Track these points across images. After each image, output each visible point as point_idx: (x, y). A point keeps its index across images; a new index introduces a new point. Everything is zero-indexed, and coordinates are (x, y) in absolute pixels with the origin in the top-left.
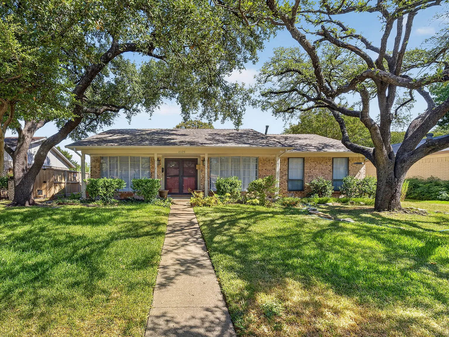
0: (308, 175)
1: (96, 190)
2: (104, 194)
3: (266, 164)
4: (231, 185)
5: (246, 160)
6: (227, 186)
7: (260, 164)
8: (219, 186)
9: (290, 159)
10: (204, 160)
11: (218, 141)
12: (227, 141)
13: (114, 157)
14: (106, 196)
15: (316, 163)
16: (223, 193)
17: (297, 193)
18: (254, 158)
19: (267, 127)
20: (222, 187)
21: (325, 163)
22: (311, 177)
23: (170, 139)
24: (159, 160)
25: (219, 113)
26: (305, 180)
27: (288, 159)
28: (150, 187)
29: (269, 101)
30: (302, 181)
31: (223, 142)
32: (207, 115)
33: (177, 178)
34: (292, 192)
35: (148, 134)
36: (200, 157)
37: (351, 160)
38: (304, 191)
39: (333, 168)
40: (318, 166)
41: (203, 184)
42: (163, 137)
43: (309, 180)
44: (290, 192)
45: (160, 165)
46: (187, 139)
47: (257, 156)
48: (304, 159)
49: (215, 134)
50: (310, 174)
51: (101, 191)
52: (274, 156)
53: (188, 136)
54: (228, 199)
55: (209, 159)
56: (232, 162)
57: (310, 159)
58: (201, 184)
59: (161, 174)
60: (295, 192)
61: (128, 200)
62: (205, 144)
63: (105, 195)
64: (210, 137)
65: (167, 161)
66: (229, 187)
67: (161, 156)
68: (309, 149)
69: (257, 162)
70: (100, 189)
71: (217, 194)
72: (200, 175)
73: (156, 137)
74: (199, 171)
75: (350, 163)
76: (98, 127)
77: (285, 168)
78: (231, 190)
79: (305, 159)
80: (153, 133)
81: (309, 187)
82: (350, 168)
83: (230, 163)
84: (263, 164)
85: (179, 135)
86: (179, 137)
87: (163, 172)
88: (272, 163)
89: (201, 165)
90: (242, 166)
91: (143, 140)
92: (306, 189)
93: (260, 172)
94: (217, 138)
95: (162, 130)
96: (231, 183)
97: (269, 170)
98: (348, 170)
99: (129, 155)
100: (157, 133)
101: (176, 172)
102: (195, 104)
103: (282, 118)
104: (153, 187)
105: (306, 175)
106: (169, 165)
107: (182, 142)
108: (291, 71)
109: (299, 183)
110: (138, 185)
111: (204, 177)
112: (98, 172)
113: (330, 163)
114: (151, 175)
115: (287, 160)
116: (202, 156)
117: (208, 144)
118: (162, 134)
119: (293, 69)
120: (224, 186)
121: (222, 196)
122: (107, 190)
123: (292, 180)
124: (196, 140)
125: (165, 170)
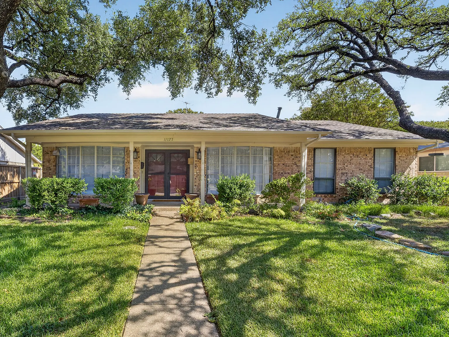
0: (340, 172)
1: (39, 195)
2: (51, 200)
3: (284, 157)
4: (241, 186)
5: (258, 151)
6: (235, 189)
7: (276, 157)
8: (223, 189)
9: (317, 151)
10: (199, 151)
11: (218, 125)
12: (232, 124)
13: (73, 148)
14: (54, 204)
15: (352, 155)
16: (229, 199)
17: (326, 197)
18: (267, 149)
19: (280, 109)
20: (228, 191)
21: (364, 156)
22: (345, 175)
23: (153, 123)
24: (136, 151)
25: (223, 82)
26: (337, 178)
27: (315, 149)
28: (121, 191)
29: (285, 73)
30: (333, 180)
31: (226, 126)
32: (205, 86)
33: (161, 177)
34: (320, 195)
35: (123, 118)
36: (193, 147)
37: (399, 152)
38: (335, 194)
39: (374, 162)
40: (355, 160)
41: (197, 184)
42: (143, 121)
43: (342, 178)
44: (316, 196)
45: (139, 159)
46: (176, 122)
47: (271, 146)
48: (335, 150)
49: (212, 118)
50: (344, 171)
51: (47, 197)
52: (298, 145)
53: (177, 120)
54: (236, 209)
55: (207, 150)
56: (237, 154)
57: (343, 149)
58: (195, 184)
59: (140, 172)
60: (323, 195)
61: (87, 209)
62: (201, 127)
63: (53, 202)
64: (205, 121)
65: (149, 153)
66: (238, 191)
67: (139, 146)
68: (342, 136)
69: (270, 155)
70: (45, 193)
71: (220, 200)
72: (193, 172)
73: (134, 121)
74: (191, 166)
75: (397, 155)
76: (62, 110)
77: (311, 162)
78: (240, 195)
79: (337, 151)
80: (131, 117)
81: (342, 189)
82: (397, 162)
83: (235, 155)
84: (280, 158)
85: (164, 119)
86: (165, 120)
87: (142, 168)
88: (292, 155)
89: (195, 159)
90: (251, 160)
91: (114, 123)
92: (338, 191)
93: (275, 168)
94: (217, 121)
95: (144, 114)
96: (240, 185)
97: (288, 165)
98: (395, 166)
99: (96, 145)
100: (137, 117)
101: (161, 168)
102: (188, 72)
103: (296, 99)
104: (125, 190)
105: (339, 172)
106: (151, 159)
107: (169, 125)
108: (327, 21)
109: (329, 184)
110: (102, 187)
111: (199, 175)
112: (52, 168)
113: (370, 156)
114: (126, 172)
115: (313, 152)
116: (196, 146)
117: (205, 127)
118: (143, 118)
119: (331, 18)
120: (231, 189)
121: (228, 204)
122: (56, 194)
123: (319, 179)
124: (188, 123)
125: (147, 166)
